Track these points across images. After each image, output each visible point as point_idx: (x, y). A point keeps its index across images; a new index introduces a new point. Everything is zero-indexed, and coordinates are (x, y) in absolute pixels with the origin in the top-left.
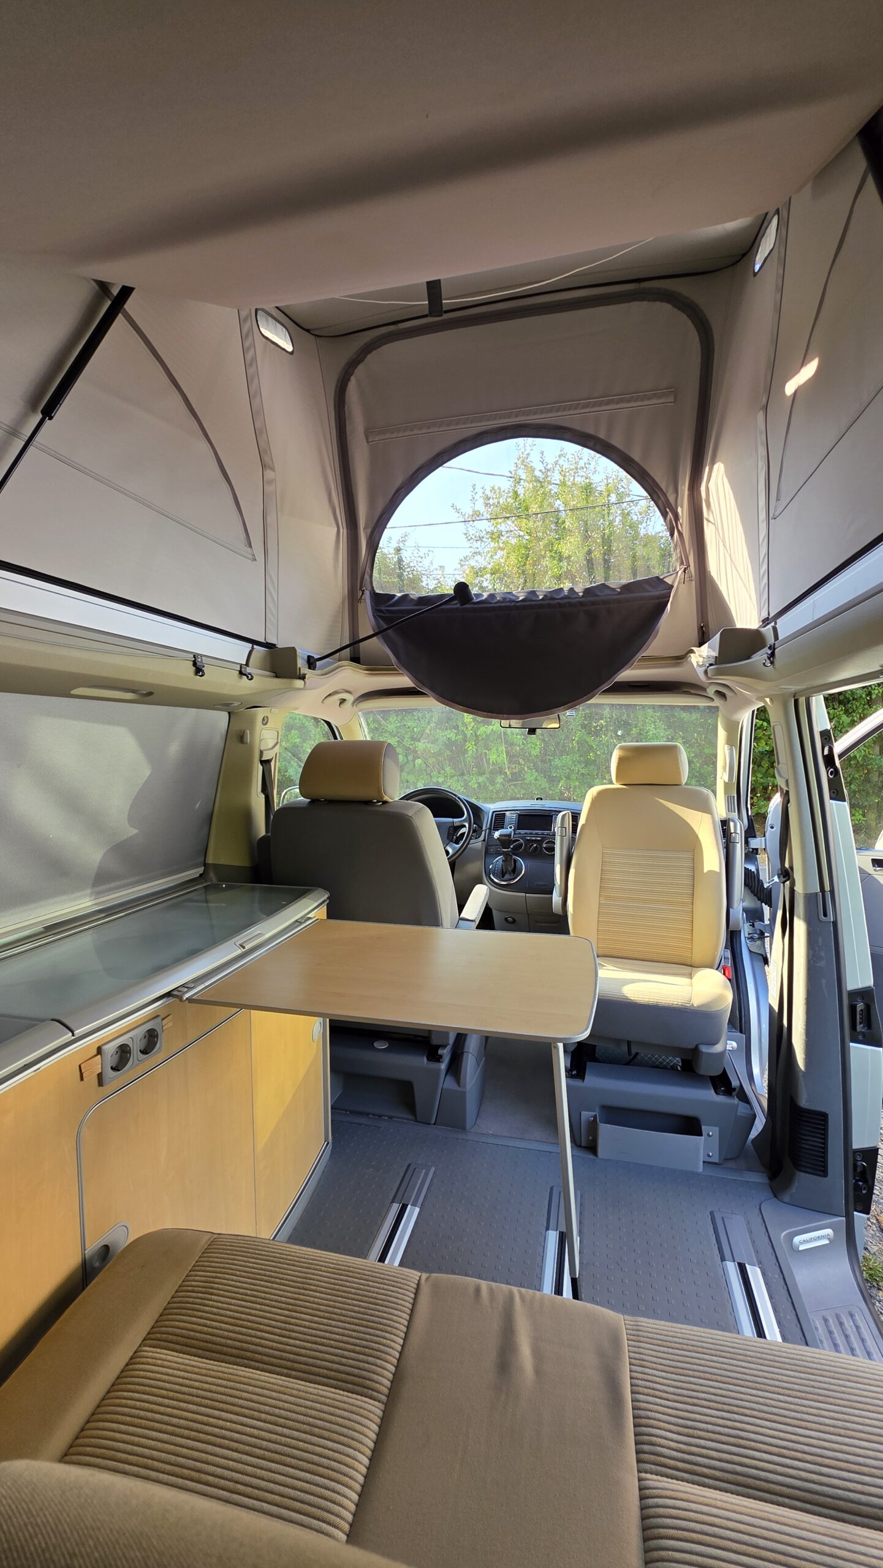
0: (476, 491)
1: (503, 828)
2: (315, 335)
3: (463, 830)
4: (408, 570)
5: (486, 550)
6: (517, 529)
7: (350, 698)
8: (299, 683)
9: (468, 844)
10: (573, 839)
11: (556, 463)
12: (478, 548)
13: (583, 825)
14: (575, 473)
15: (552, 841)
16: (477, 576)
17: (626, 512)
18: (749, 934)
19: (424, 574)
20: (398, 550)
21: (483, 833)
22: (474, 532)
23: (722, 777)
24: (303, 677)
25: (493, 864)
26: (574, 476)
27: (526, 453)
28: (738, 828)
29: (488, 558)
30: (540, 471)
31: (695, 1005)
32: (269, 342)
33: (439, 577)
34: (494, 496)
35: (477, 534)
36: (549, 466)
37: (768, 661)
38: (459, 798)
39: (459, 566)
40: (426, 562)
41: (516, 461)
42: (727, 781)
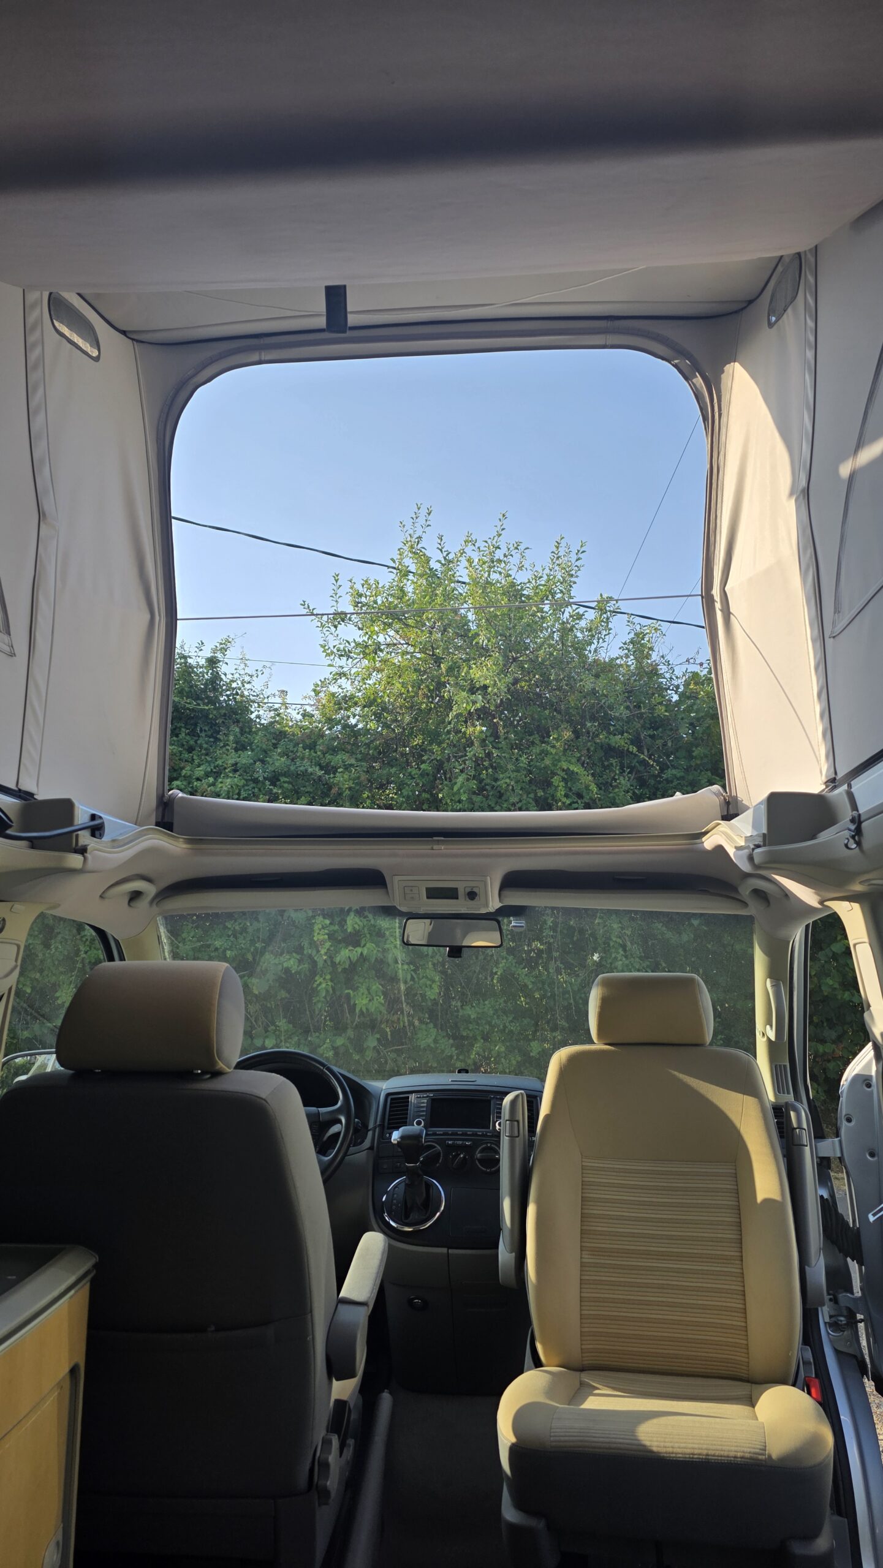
0: (339, 583)
1: (405, 1124)
2: (133, 339)
3: (335, 1129)
4: (228, 693)
5: (354, 670)
6: (402, 642)
7: (150, 889)
8: (74, 860)
9: (345, 1155)
10: (531, 1145)
11: (463, 552)
12: (342, 667)
13: (547, 1117)
14: (490, 567)
15: (491, 1149)
16: (341, 709)
17: (569, 626)
18: (831, 1317)
19: (254, 702)
20: (212, 662)
21: (370, 1134)
22: (336, 643)
23: (765, 1032)
24: (83, 851)
25: (387, 1193)
26: (489, 572)
27: (416, 536)
28: (801, 1118)
29: (356, 682)
30: (439, 561)
31: (774, 1457)
32: (64, 341)
33: (277, 706)
34: (368, 594)
35: (342, 647)
36: (451, 557)
37: (851, 841)
38: (329, 1069)
39: (313, 694)
40: (257, 685)
41: (401, 545)
42: (773, 1038)
